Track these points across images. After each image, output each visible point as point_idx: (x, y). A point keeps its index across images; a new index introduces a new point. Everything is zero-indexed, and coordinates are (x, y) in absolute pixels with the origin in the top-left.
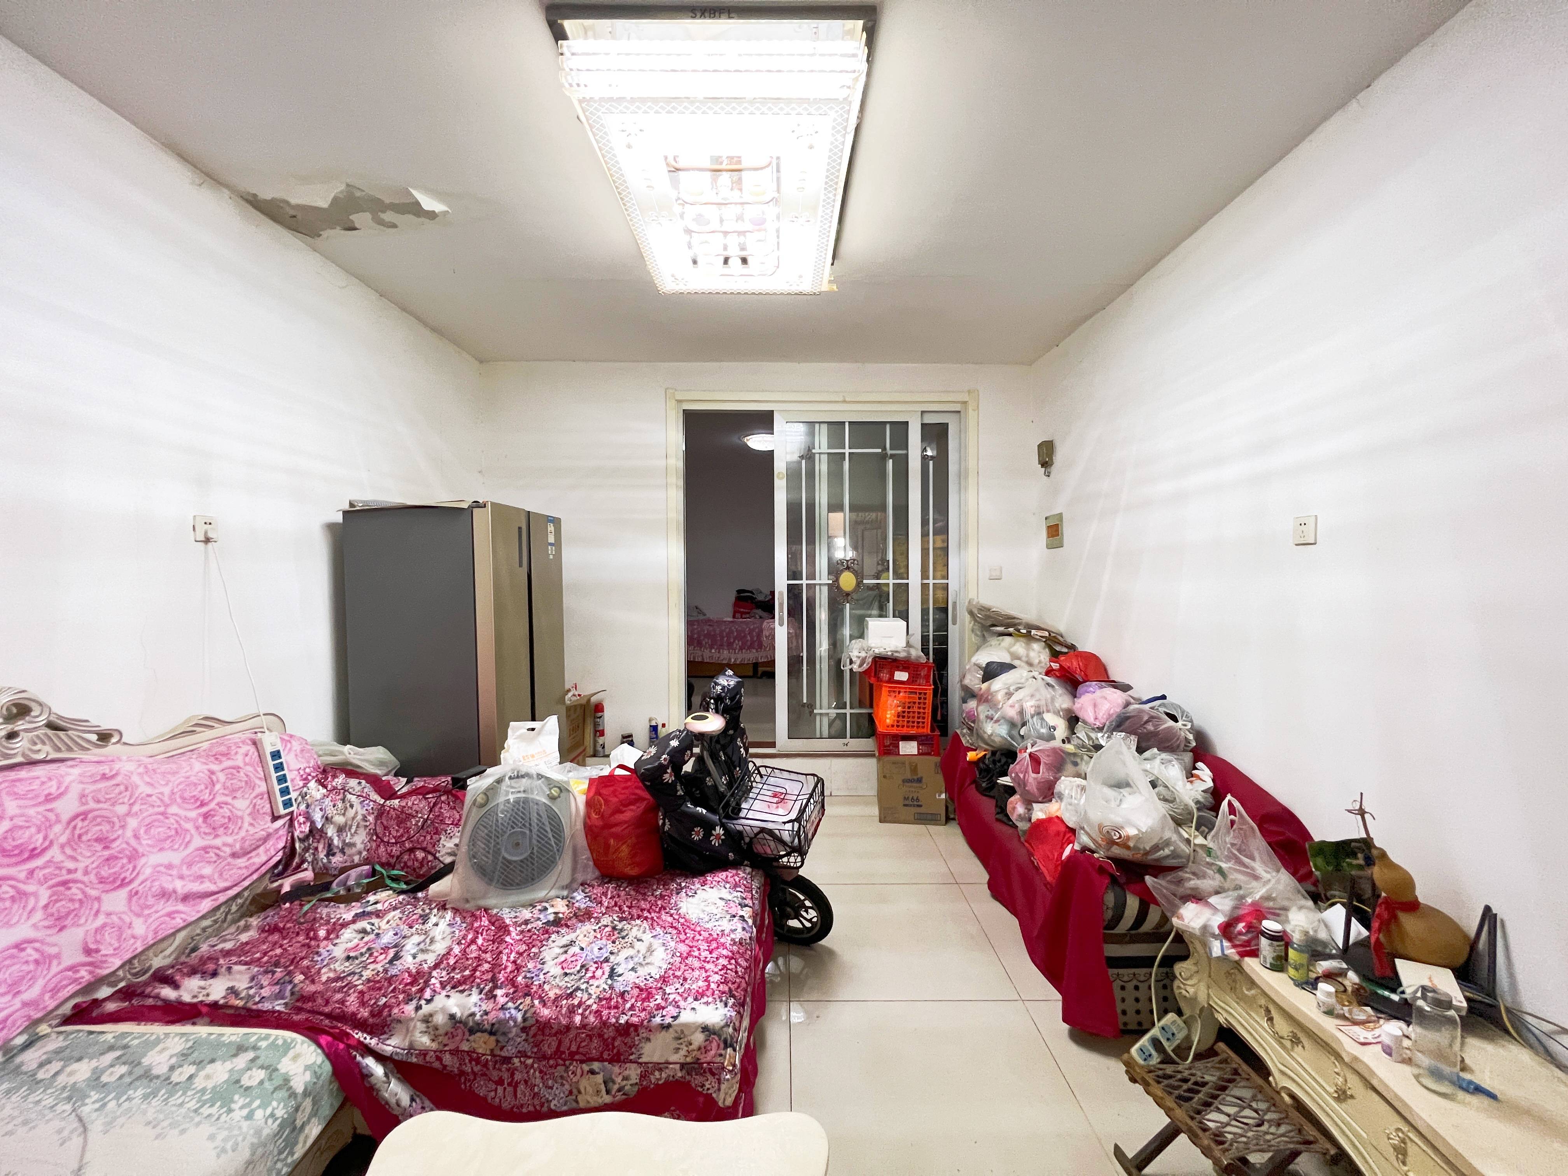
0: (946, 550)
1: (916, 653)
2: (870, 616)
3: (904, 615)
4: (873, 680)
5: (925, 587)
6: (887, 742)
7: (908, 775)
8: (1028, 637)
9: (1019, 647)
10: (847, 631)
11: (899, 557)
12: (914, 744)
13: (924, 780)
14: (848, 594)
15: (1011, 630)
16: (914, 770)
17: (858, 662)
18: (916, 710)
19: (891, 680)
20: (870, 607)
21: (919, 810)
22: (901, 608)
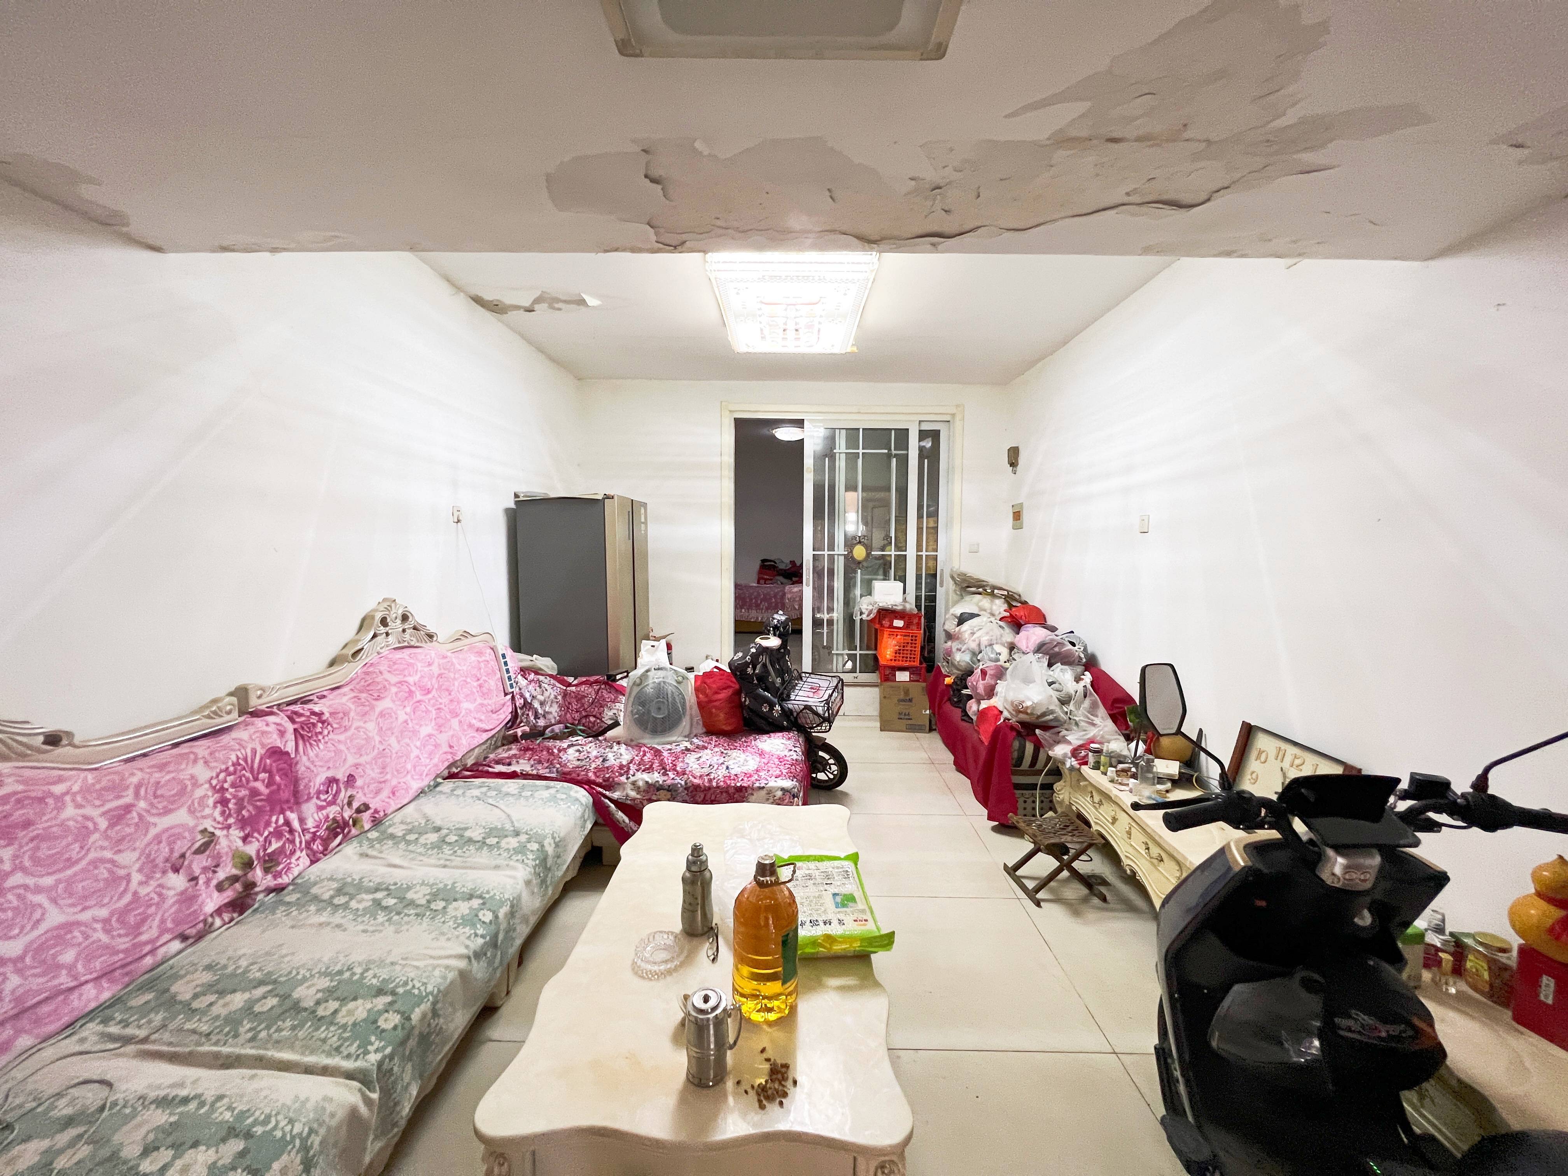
0: (936, 529)
1: (911, 606)
2: (876, 579)
3: (903, 579)
4: (877, 626)
5: (919, 558)
6: (887, 672)
7: (902, 697)
8: (992, 594)
9: (985, 602)
10: (858, 591)
11: (899, 534)
12: (907, 674)
13: (914, 701)
14: (859, 563)
15: (981, 590)
16: (907, 692)
17: (867, 613)
18: (909, 648)
19: (891, 626)
20: (876, 573)
21: (910, 722)
22: (900, 573)
